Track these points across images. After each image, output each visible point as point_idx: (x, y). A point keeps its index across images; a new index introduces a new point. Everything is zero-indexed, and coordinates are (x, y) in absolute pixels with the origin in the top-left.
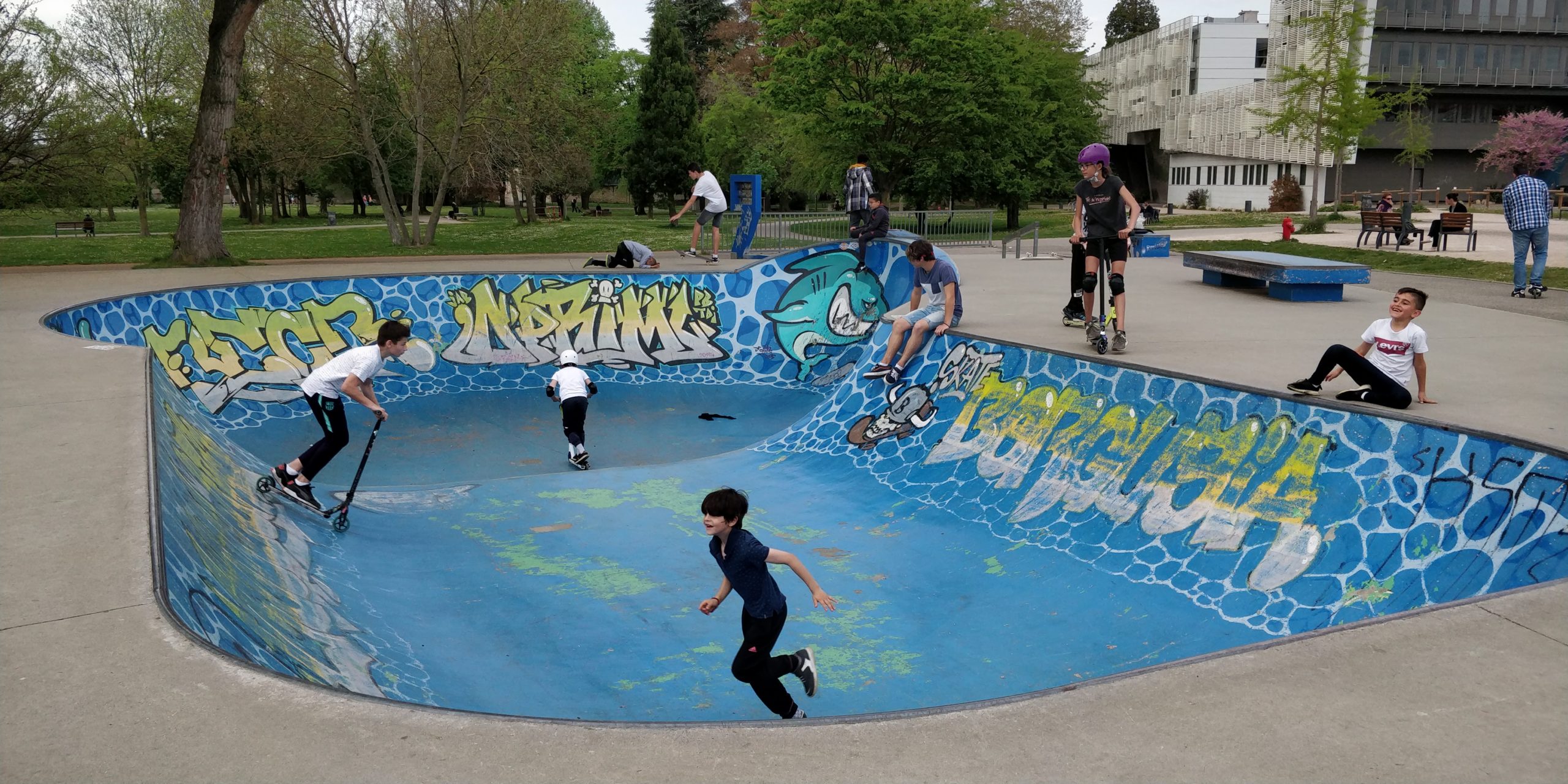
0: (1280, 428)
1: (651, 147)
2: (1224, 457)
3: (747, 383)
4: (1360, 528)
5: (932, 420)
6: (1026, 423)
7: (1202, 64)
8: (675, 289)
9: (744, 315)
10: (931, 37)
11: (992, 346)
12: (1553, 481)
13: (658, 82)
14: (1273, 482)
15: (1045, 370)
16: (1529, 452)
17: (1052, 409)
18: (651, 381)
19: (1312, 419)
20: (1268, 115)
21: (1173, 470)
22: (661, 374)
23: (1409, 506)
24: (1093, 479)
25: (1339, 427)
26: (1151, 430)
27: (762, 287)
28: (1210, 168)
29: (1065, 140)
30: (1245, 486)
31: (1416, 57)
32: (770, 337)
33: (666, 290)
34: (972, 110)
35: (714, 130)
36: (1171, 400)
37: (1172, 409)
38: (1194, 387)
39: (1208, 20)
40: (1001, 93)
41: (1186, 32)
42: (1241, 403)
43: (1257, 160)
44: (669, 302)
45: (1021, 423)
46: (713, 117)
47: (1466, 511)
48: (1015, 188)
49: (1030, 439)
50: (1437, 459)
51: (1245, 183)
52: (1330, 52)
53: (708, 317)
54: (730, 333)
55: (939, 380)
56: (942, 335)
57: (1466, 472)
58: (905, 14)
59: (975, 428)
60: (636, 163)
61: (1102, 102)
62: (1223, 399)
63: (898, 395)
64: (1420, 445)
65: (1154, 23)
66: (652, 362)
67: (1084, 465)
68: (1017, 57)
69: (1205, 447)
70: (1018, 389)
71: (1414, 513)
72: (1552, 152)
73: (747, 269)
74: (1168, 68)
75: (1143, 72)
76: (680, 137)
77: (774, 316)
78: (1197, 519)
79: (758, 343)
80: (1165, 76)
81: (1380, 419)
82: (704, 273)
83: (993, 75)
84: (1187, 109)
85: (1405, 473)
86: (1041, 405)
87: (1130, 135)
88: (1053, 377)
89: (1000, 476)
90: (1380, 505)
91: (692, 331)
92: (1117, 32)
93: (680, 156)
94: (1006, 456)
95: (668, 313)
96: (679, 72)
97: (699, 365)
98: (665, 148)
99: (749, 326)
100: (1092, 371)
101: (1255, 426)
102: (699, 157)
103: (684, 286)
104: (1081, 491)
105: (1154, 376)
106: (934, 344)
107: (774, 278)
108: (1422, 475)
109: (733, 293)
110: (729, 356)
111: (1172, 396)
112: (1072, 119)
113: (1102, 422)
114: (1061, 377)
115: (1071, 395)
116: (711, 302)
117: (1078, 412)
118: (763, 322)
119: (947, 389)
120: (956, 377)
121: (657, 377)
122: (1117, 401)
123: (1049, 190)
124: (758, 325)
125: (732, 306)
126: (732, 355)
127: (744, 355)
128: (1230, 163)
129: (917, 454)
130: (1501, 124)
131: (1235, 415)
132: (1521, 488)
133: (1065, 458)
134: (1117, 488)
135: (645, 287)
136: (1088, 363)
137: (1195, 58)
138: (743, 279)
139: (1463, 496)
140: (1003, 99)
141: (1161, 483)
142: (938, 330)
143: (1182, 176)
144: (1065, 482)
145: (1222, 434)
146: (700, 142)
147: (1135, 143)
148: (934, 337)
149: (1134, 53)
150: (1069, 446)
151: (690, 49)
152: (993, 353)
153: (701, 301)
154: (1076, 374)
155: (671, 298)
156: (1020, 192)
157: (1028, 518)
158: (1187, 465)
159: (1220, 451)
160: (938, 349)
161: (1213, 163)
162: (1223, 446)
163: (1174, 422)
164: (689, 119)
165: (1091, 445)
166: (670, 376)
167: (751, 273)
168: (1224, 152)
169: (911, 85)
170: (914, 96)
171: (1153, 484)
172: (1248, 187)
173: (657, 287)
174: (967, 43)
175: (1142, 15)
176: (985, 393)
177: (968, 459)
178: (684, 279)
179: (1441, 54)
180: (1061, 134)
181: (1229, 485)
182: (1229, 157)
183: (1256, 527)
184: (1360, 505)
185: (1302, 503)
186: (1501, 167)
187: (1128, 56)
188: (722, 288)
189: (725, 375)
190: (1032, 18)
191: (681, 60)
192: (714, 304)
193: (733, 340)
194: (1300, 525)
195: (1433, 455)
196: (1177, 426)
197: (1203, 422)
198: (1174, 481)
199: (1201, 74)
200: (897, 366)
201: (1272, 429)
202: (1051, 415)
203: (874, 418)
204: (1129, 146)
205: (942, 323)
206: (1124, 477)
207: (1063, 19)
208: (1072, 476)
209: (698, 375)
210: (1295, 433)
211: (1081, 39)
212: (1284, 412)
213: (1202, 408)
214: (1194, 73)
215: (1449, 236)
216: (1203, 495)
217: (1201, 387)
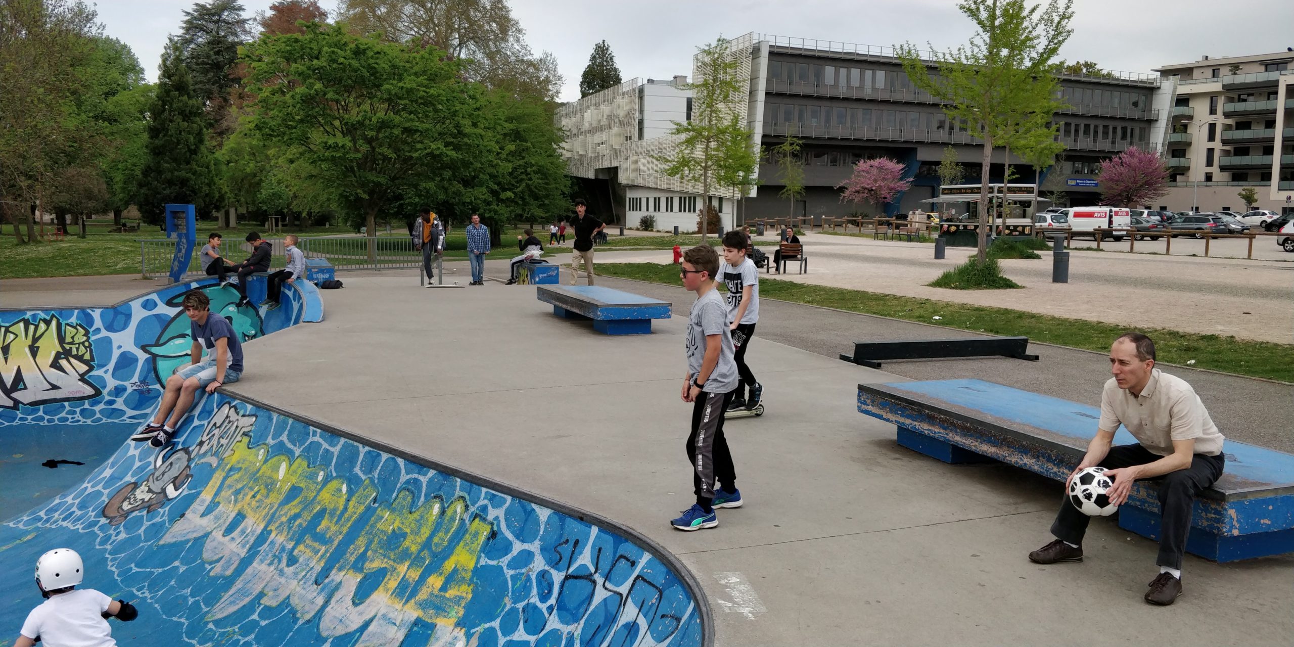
0: (456, 511)
1: (160, 172)
2: (407, 543)
3: (116, 421)
4: (499, 633)
5: (184, 490)
6: (259, 496)
7: (647, 116)
8: (43, 326)
9: (122, 350)
10: (401, 84)
11: (249, 407)
12: (651, 588)
13: (166, 113)
14: (441, 574)
15: (284, 438)
16: (640, 551)
17: (283, 481)
18: (7, 424)
19: (483, 502)
20: (666, 161)
21: (363, 557)
22: (20, 416)
23: (543, 607)
24: (297, 565)
25: (500, 513)
26: (356, 509)
27: (144, 321)
28: (655, 199)
29: (533, 176)
30: (417, 578)
31: (796, 115)
32: (149, 372)
33: (32, 328)
34: (439, 148)
35: (234, 156)
36: (376, 476)
37: (377, 487)
38: (396, 462)
39: (650, 81)
40: (465, 135)
41: (634, 90)
42: (431, 481)
43: (687, 193)
44: (35, 340)
45: (254, 496)
46: (232, 145)
47: (585, 617)
48: (492, 214)
49: (257, 516)
50: (573, 553)
51: (680, 211)
52: (712, 111)
53: (80, 353)
54: (105, 369)
55: (201, 443)
56: (212, 393)
57: (593, 570)
58: (377, 63)
59: (217, 500)
60: (145, 186)
61: (563, 144)
62: (416, 476)
63: (165, 459)
64: (561, 536)
65: (618, 80)
66: (10, 403)
67: (294, 548)
68: (478, 105)
69: (394, 530)
70: (260, 457)
71: (547, 615)
72: (891, 189)
73: (126, 303)
74: (622, 118)
75: (604, 121)
76: (188, 163)
77: (155, 350)
78: (369, 617)
79: (136, 378)
80: (620, 125)
81: (533, 505)
82: (76, 309)
83: (456, 119)
84: (637, 152)
85: (547, 568)
86: (275, 476)
87: (597, 171)
88: (289, 445)
89: (218, 561)
90: (520, 606)
91: (61, 369)
92: (589, 87)
93: (188, 180)
94: (232, 535)
95: (34, 351)
96: (186, 105)
97: (66, 404)
98: (172, 173)
99: (126, 361)
100: (321, 440)
101: (436, 508)
102: (206, 181)
103: (54, 323)
104: (283, 580)
105: (367, 448)
106: (206, 402)
107: (155, 312)
108: (559, 570)
109: (110, 328)
110: (101, 393)
111: (378, 471)
112: (538, 158)
113: (319, 498)
114: (295, 446)
115: (300, 465)
116: (85, 338)
117: (301, 485)
118: (142, 356)
119: (205, 454)
120: (214, 442)
121: (14, 419)
122: (334, 474)
123: (521, 216)
124: (137, 360)
125: (108, 341)
126: (105, 392)
127: (119, 391)
128: (669, 195)
129: (157, 530)
130: (855, 167)
131: (423, 494)
132: (629, 593)
133: (281, 539)
134: (313, 579)
135: (7, 325)
136: (319, 431)
137: (641, 111)
138: (122, 313)
139: (587, 599)
140: (466, 140)
141: (351, 571)
142: (208, 389)
143: (636, 205)
144: (272, 568)
145: (410, 516)
146: (208, 167)
147: (601, 177)
148: (207, 395)
149: (597, 105)
150: (286, 525)
151: (213, 84)
152: (249, 416)
153: (73, 338)
154: (308, 442)
155: (37, 335)
156: (496, 217)
157: (225, 614)
158: (376, 551)
159: (404, 536)
160: (207, 408)
161: (657, 195)
162: (408, 530)
163: (375, 500)
164: (197, 147)
165: (305, 525)
166: (30, 417)
167: (130, 308)
168: (664, 187)
169: (383, 125)
170: (387, 134)
171: (344, 573)
172: (682, 214)
173: (22, 325)
174: (432, 91)
175: (608, 75)
176: (234, 460)
177: (199, 538)
178: (53, 316)
179: (814, 115)
180: (529, 170)
181: (404, 576)
182: (668, 191)
183: (415, 629)
184: (505, 604)
185: (458, 600)
186: (856, 200)
187: (592, 108)
188: (98, 323)
189: (94, 413)
190: (517, 73)
191: (188, 94)
192: (87, 340)
193: (108, 378)
194: (452, 627)
195: (571, 546)
196: (376, 505)
197: (397, 501)
198: (361, 570)
199: (646, 124)
200: (166, 428)
201: (449, 512)
202: (281, 488)
203: (136, 485)
204: (596, 179)
205: (214, 380)
206: (322, 564)
207: (543, 74)
208: (280, 561)
209: (63, 414)
210: (466, 517)
211: (558, 92)
212: (461, 494)
213: (399, 485)
214: (641, 123)
215: (787, 262)
216: (381, 588)
217: (401, 462)
